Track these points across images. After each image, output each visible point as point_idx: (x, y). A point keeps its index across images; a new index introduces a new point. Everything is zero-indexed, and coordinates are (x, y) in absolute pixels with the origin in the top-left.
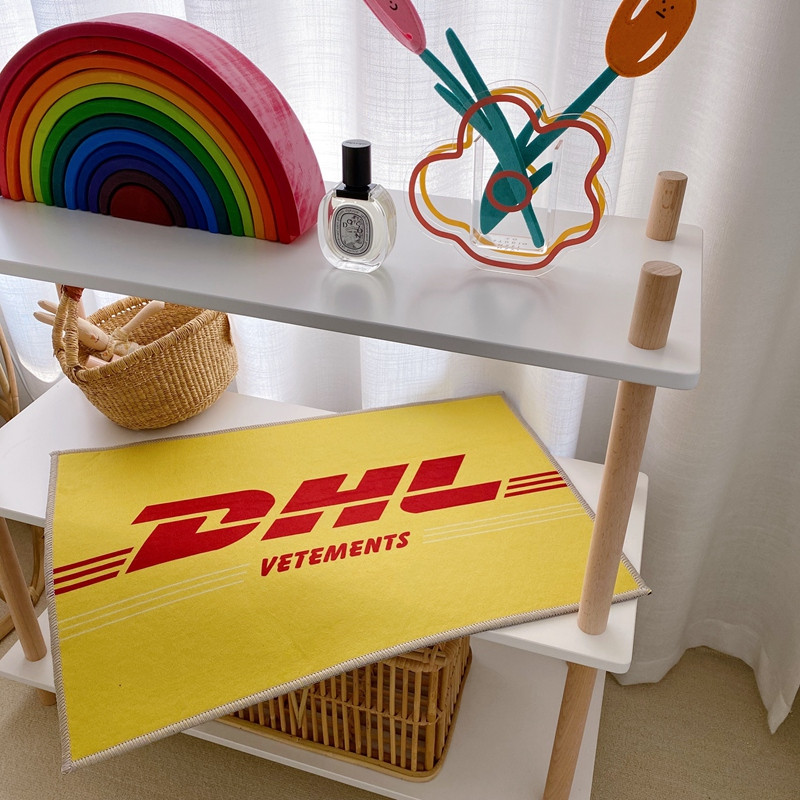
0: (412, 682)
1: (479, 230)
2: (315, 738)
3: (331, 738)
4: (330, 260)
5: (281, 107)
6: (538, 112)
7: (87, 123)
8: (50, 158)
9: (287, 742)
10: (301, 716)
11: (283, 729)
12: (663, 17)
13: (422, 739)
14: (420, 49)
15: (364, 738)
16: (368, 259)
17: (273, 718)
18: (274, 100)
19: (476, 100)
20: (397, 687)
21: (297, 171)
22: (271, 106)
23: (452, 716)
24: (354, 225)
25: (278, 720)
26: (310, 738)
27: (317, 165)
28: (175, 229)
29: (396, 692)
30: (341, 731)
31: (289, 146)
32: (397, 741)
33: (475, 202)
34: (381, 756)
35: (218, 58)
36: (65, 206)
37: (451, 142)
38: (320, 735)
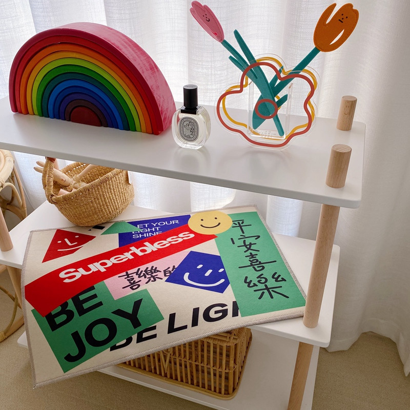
0: (221, 350)
1: (252, 127)
2: (174, 377)
3: (182, 377)
4: (178, 143)
9: (160, 379)
10: (166, 366)
11: (158, 373)
12: (342, 22)
13: (227, 378)
14: (221, 40)
15: (198, 378)
16: (197, 143)
17: (153, 367)
18: (150, 65)
19: (249, 64)
20: (214, 352)
23: (242, 367)
24: (190, 126)
25: (155, 368)
26: (171, 378)
27: (172, 96)
28: (103, 128)
29: (213, 354)
30: (186, 374)
31: (158, 87)
32: (214, 379)
34: (206, 387)
36: (49, 117)
38: (176, 376)
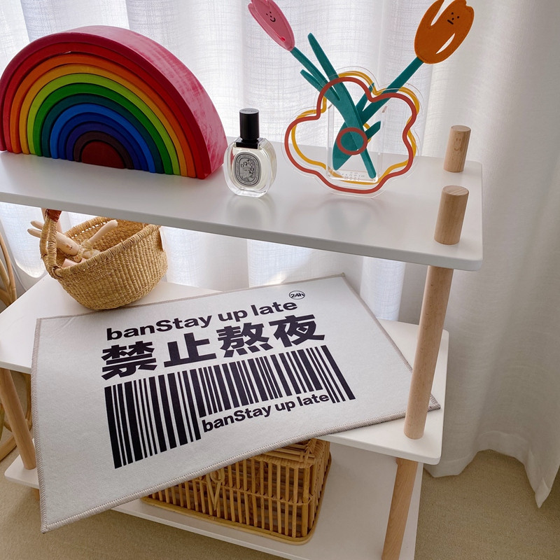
0: (292, 477)
1: (332, 167)
2: (226, 517)
3: (237, 517)
4: (233, 189)
5: (197, 88)
6: (371, 89)
7: (66, 100)
8: (40, 124)
9: (207, 520)
10: (216, 502)
11: (204, 511)
12: (452, 23)
13: (299, 516)
14: (291, 47)
15: (259, 516)
16: (258, 188)
17: (196, 504)
18: (192, 83)
19: (329, 81)
20: (281, 481)
21: (209, 130)
22: (190, 87)
23: (319, 500)
24: (248, 165)
25: (200, 505)
26: (222, 517)
27: (221, 126)
28: (126, 171)
29: (281, 484)
30: (243, 512)
31: (203, 113)
32: (282, 517)
33: (330, 148)
34: (271, 528)
35: (155, 56)
36: (50, 156)
37: (312, 109)
38: (229, 514)
